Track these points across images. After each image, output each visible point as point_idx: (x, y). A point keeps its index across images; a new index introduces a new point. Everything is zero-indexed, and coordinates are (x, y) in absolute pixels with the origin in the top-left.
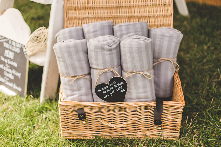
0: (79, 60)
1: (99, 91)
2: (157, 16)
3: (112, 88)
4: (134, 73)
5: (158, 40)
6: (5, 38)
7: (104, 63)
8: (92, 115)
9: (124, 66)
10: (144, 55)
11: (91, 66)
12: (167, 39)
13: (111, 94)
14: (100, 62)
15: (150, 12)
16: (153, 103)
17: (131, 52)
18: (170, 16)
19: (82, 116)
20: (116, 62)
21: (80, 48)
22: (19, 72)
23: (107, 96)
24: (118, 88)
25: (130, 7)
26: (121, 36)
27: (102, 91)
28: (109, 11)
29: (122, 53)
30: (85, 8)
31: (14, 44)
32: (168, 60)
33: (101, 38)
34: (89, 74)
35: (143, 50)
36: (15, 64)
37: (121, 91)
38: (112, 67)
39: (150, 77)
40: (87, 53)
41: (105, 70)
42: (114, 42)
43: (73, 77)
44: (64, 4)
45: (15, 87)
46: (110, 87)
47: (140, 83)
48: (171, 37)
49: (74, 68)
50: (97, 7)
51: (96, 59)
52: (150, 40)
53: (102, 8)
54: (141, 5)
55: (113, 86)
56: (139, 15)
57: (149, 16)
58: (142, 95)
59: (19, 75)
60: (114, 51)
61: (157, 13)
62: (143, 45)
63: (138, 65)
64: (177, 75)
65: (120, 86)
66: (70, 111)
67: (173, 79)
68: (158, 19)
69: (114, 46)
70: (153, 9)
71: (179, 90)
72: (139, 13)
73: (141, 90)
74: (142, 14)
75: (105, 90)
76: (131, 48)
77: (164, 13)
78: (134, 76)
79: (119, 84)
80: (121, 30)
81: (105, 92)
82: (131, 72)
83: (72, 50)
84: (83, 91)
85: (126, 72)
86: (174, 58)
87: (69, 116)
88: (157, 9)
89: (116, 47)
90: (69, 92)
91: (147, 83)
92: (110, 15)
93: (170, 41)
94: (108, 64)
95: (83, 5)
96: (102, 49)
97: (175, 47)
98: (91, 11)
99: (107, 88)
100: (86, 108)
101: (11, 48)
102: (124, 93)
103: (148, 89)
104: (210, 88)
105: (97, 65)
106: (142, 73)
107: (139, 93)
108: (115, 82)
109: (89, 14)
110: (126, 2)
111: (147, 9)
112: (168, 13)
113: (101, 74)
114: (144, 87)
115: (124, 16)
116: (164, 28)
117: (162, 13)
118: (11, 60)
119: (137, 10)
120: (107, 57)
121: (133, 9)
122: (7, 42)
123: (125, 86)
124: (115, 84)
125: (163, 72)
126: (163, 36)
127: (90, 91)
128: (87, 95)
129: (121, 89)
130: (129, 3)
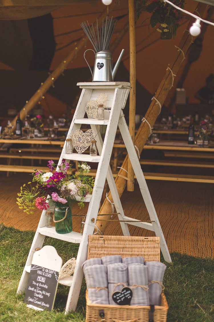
0: (102, 277)
1: (115, 297)
2: (150, 255)
3: (123, 295)
4: (136, 286)
5: (151, 269)
6: (39, 267)
7: (118, 279)
8: (108, 315)
9: (130, 282)
10: (143, 275)
11: (109, 281)
12: (156, 268)
13: (122, 299)
14: (116, 278)
15: (145, 252)
16: (148, 307)
17: (135, 273)
18: (158, 255)
19: (102, 314)
20: (125, 279)
21: (103, 269)
22: (48, 292)
23: (119, 301)
24: (126, 295)
25: (132, 248)
26: (128, 264)
27: (117, 297)
28: (118, 250)
29: (130, 273)
30: (102, 247)
31: (47, 271)
32: (157, 283)
33: (116, 264)
34: (107, 287)
35: (143, 271)
36: (46, 287)
37: (129, 298)
38: (123, 282)
39: (146, 289)
40: (107, 273)
41: (119, 284)
42: (125, 267)
43: (98, 288)
44: (88, 244)
45: (43, 304)
46: (122, 294)
47: (140, 293)
48: (159, 267)
49: (99, 282)
50: (110, 246)
51: (113, 277)
52: (146, 266)
53: (113, 247)
54: (139, 247)
55: (124, 293)
56: (138, 253)
57: (144, 255)
58: (141, 301)
59: (48, 294)
60: (125, 272)
61: (149, 253)
62: (142, 269)
63: (139, 280)
64: (163, 294)
65: (128, 294)
66: (94, 312)
67: (161, 297)
68: (150, 257)
69: (125, 269)
70: (147, 250)
71: (164, 301)
72: (138, 252)
73: (141, 298)
74: (140, 253)
75: (119, 296)
76: (135, 270)
77: (154, 253)
78: (137, 288)
79: (127, 293)
80: (127, 261)
81: (118, 298)
82: (135, 286)
83: (99, 270)
84: (104, 297)
85: (131, 286)
86: (161, 281)
87: (93, 315)
88: (150, 250)
89: (126, 270)
90: (94, 298)
91: (145, 293)
92: (118, 253)
93: (158, 269)
94: (121, 280)
95: (101, 245)
96: (118, 270)
97: (162, 274)
98: (106, 249)
99: (120, 295)
100: (105, 309)
101: (44, 275)
102: (131, 299)
103: (145, 297)
104: (187, 309)
105: (114, 280)
106: (142, 286)
107: (139, 300)
108: (125, 291)
109: (104, 251)
110: (129, 245)
111: (143, 250)
112: (157, 253)
113: (116, 287)
114: (143, 296)
115: (127, 254)
116: (154, 262)
117: (152, 253)
118: (42, 283)
119: (136, 250)
120: (120, 276)
121: (133, 249)
122: (41, 270)
123: (131, 294)
124: (125, 292)
125: (154, 291)
126: (154, 266)
127: (107, 298)
128: (106, 300)
129: (129, 296)
130: (131, 246)
